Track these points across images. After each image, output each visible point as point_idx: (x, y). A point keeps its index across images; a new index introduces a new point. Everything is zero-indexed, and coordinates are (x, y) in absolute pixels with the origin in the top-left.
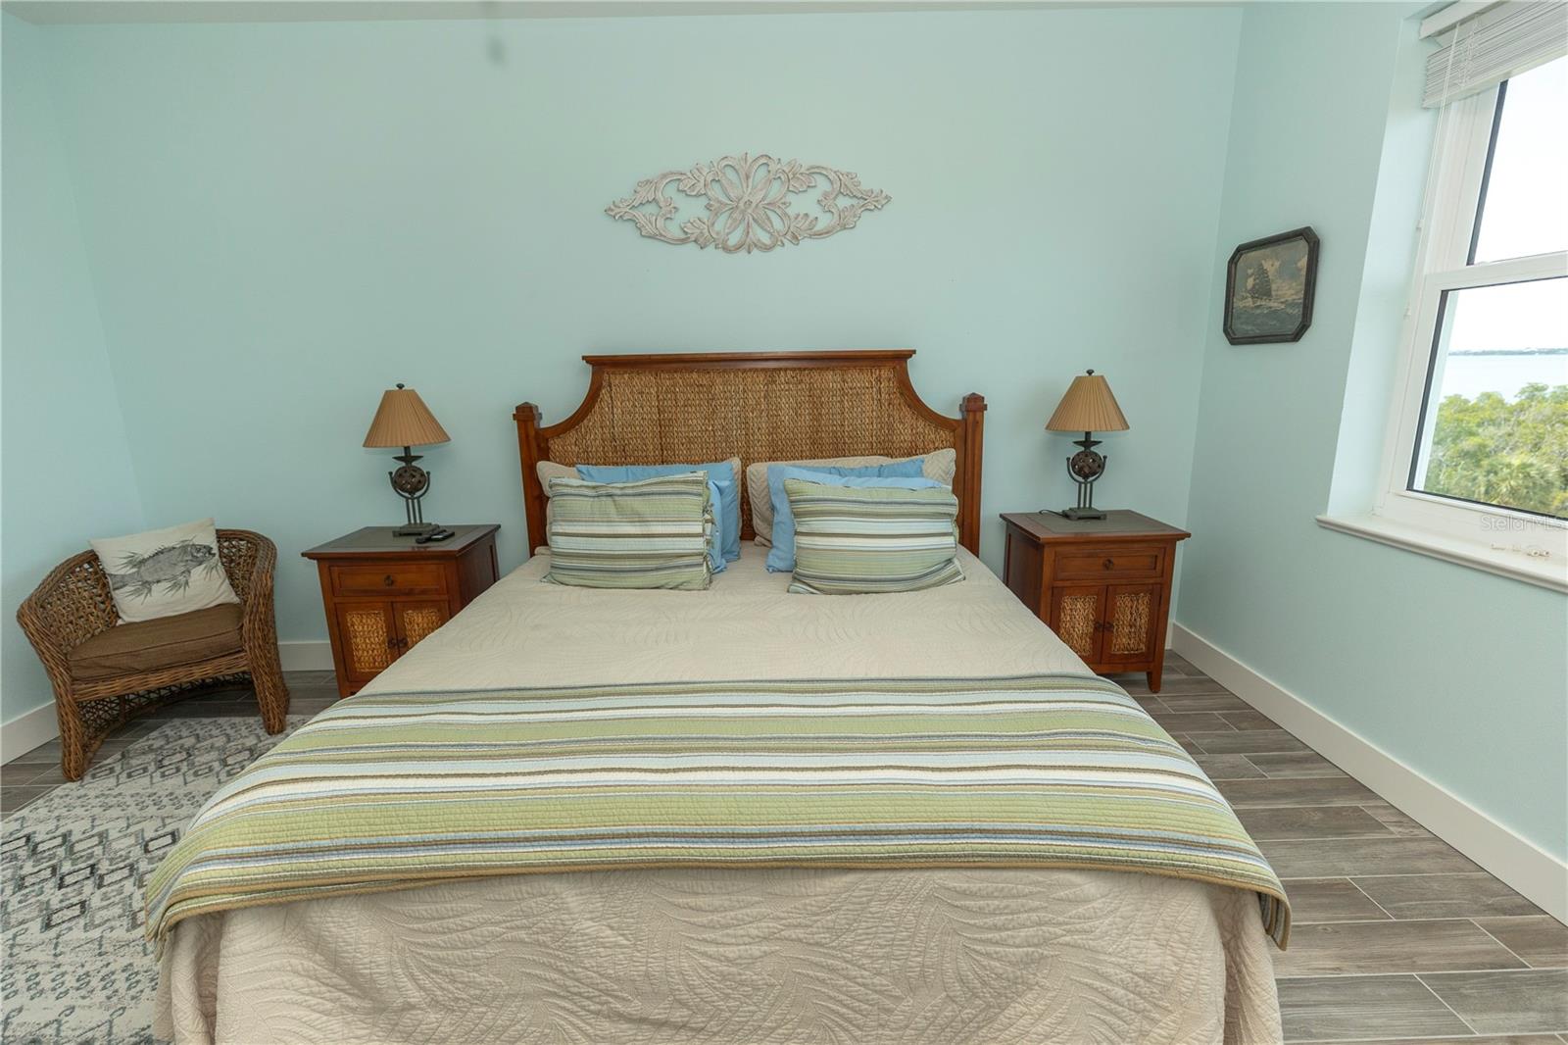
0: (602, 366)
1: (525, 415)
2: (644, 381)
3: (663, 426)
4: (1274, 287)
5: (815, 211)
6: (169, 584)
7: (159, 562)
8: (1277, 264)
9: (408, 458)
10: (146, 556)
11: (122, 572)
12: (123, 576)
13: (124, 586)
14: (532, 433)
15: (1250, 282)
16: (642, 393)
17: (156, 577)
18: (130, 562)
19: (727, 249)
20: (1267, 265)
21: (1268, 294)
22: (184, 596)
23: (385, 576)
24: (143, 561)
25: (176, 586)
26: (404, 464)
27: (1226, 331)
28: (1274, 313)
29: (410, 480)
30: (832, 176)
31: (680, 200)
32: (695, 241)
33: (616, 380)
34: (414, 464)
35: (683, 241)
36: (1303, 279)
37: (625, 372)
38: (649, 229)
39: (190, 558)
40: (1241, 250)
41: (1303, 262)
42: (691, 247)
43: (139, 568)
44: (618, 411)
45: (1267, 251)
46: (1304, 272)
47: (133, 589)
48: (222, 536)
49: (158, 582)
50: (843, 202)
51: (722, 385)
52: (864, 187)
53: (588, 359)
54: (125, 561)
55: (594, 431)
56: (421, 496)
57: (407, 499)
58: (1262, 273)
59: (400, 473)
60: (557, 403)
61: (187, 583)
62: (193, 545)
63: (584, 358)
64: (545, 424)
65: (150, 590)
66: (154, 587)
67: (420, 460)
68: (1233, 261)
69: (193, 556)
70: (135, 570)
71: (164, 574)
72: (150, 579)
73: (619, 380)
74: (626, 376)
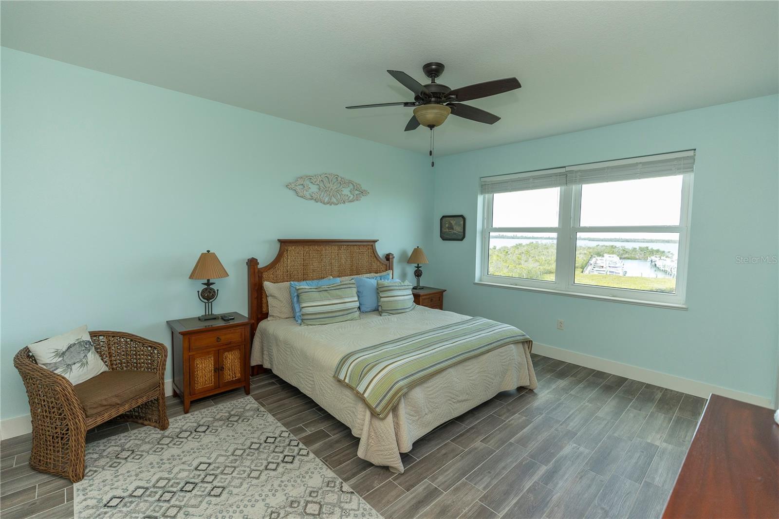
0: (285, 244)
1: (252, 263)
2: (300, 249)
3: (305, 266)
4: (454, 227)
5: (349, 194)
6: (80, 364)
7: (72, 352)
8: (455, 222)
9: (208, 284)
10: (64, 350)
11: (54, 361)
12: (55, 363)
13: (57, 369)
14: (256, 271)
15: (447, 225)
16: (298, 254)
17: (73, 361)
18: (57, 355)
19: (324, 203)
20: (452, 222)
21: (453, 229)
22: (87, 370)
23: (216, 338)
24: (64, 353)
25: (83, 365)
26: (206, 287)
27: (441, 237)
28: (455, 234)
29: (208, 294)
30: (355, 184)
31: (311, 185)
32: (315, 200)
33: (290, 248)
34: (211, 286)
35: (311, 199)
36: (462, 227)
37: (293, 246)
38: (301, 194)
39: (84, 348)
40: (443, 217)
41: (462, 223)
42: (313, 201)
43: (63, 357)
44: (289, 261)
45: (451, 218)
46: (462, 225)
47: (62, 370)
48: (93, 334)
49: (74, 364)
50: (357, 192)
51: (328, 250)
52: (363, 189)
53: (279, 241)
54: (54, 354)
55: (280, 271)
56: (213, 301)
57: (205, 303)
58: (450, 224)
59: (204, 291)
60: (264, 259)
61: (87, 363)
62: (83, 341)
63: (278, 240)
64: (260, 266)
65: (71, 369)
66: (73, 367)
67: (214, 285)
68: (441, 219)
69: (85, 347)
70: (61, 359)
71: (76, 359)
72: (70, 363)
73: (291, 248)
74: (293, 248)
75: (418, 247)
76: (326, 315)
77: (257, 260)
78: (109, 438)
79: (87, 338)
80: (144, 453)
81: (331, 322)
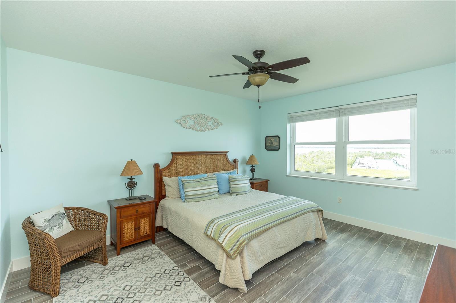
0: (175, 154)
1: (156, 166)
2: (183, 157)
3: (187, 167)
4: (273, 143)
5: (211, 125)
6: (58, 227)
7: (54, 220)
8: (274, 140)
9: (131, 179)
10: (50, 219)
11: (44, 225)
12: (45, 226)
13: (45, 229)
14: (159, 171)
15: (269, 142)
16: (183, 160)
17: (55, 225)
18: (46, 221)
19: (197, 131)
20: (272, 140)
21: (272, 144)
22: (62, 230)
23: (135, 210)
24: (49, 220)
25: (60, 227)
26: (130, 180)
27: (266, 149)
29: (131, 185)
30: (215, 119)
31: (190, 121)
32: (192, 129)
33: (178, 157)
34: (133, 180)
35: (190, 129)
36: (278, 142)
37: (180, 155)
38: (184, 126)
39: (61, 217)
40: (267, 137)
41: (278, 140)
42: (191, 130)
43: (49, 222)
44: (177, 164)
45: (272, 138)
46: (278, 141)
47: (49, 230)
48: (66, 209)
49: (55, 226)
50: (216, 124)
51: (199, 158)
52: (219, 122)
53: (172, 153)
54: (44, 221)
55: (172, 170)
56: (134, 189)
57: (130, 190)
58: (271, 140)
59: (128, 183)
60: (163, 163)
61: (62, 226)
62: (61, 213)
63: (171, 152)
64: (161, 168)
65: (54, 230)
66: (55, 228)
68: (266, 138)
69: (62, 217)
70: (48, 223)
71: (56, 224)
72: (53, 226)
73: (179, 157)
74: (180, 157)
75: (252, 155)
76: (199, 196)
77: (159, 164)
78: (74, 270)
79: (63, 211)
80: (93, 280)
81: (202, 200)
